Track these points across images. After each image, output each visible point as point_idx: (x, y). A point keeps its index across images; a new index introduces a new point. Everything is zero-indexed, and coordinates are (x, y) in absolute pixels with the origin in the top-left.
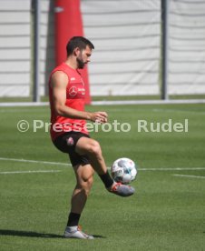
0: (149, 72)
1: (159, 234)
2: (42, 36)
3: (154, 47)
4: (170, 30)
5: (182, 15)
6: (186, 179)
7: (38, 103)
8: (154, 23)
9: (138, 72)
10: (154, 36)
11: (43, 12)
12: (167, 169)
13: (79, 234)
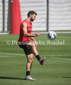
0: (43, 23)
1: (46, 78)
2: (6, 10)
3: (44, 14)
4: (50, 8)
5: (54, 3)
6: (56, 59)
7: (5, 33)
8: (44, 6)
9: (39, 23)
10: (44, 10)
11: (7, 2)
12: (49, 56)
13: (31, 78)
